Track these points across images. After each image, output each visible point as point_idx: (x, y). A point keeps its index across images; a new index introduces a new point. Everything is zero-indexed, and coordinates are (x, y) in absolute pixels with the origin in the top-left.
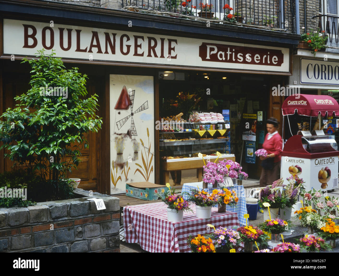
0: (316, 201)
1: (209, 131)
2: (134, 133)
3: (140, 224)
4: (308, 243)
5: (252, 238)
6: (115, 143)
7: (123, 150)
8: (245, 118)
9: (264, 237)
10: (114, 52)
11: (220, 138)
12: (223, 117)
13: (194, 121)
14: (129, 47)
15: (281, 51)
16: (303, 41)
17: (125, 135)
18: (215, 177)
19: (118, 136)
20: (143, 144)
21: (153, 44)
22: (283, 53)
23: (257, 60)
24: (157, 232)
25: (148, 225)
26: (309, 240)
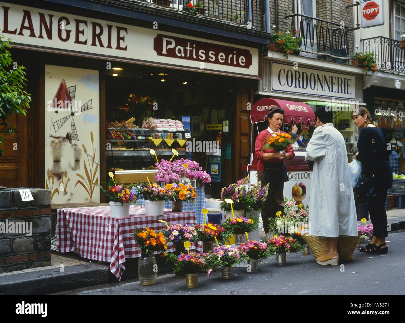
0: (288, 209)
1: (166, 140)
2: (75, 137)
3: (77, 226)
4: (277, 243)
5: (212, 234)
6: (51, 147)
7: (61, 157)
8: (209, 129)
9: (225, 234)
10: (50, 37)
11: (179, 148)
12: (183, 125)
13: (148, 127)
14: (68, 32)
15: (248, 51)
16: (274, 42)
17: (64, 139)
18: (169, 176)
19: (55, 139)
20: (85, 151)
21: (98, 31)
22: (251, 54)
23: (222, 59)
24: (98, 232)
25: (87, 226)
26: (279, 241)
